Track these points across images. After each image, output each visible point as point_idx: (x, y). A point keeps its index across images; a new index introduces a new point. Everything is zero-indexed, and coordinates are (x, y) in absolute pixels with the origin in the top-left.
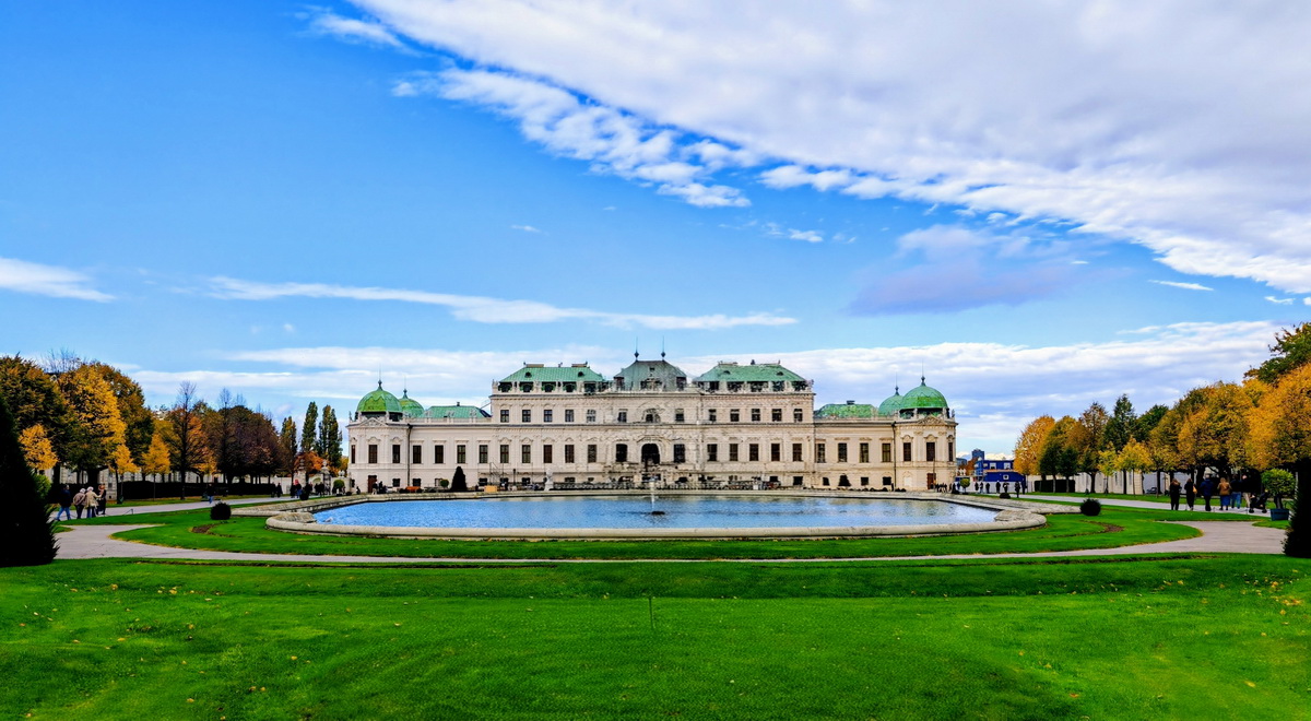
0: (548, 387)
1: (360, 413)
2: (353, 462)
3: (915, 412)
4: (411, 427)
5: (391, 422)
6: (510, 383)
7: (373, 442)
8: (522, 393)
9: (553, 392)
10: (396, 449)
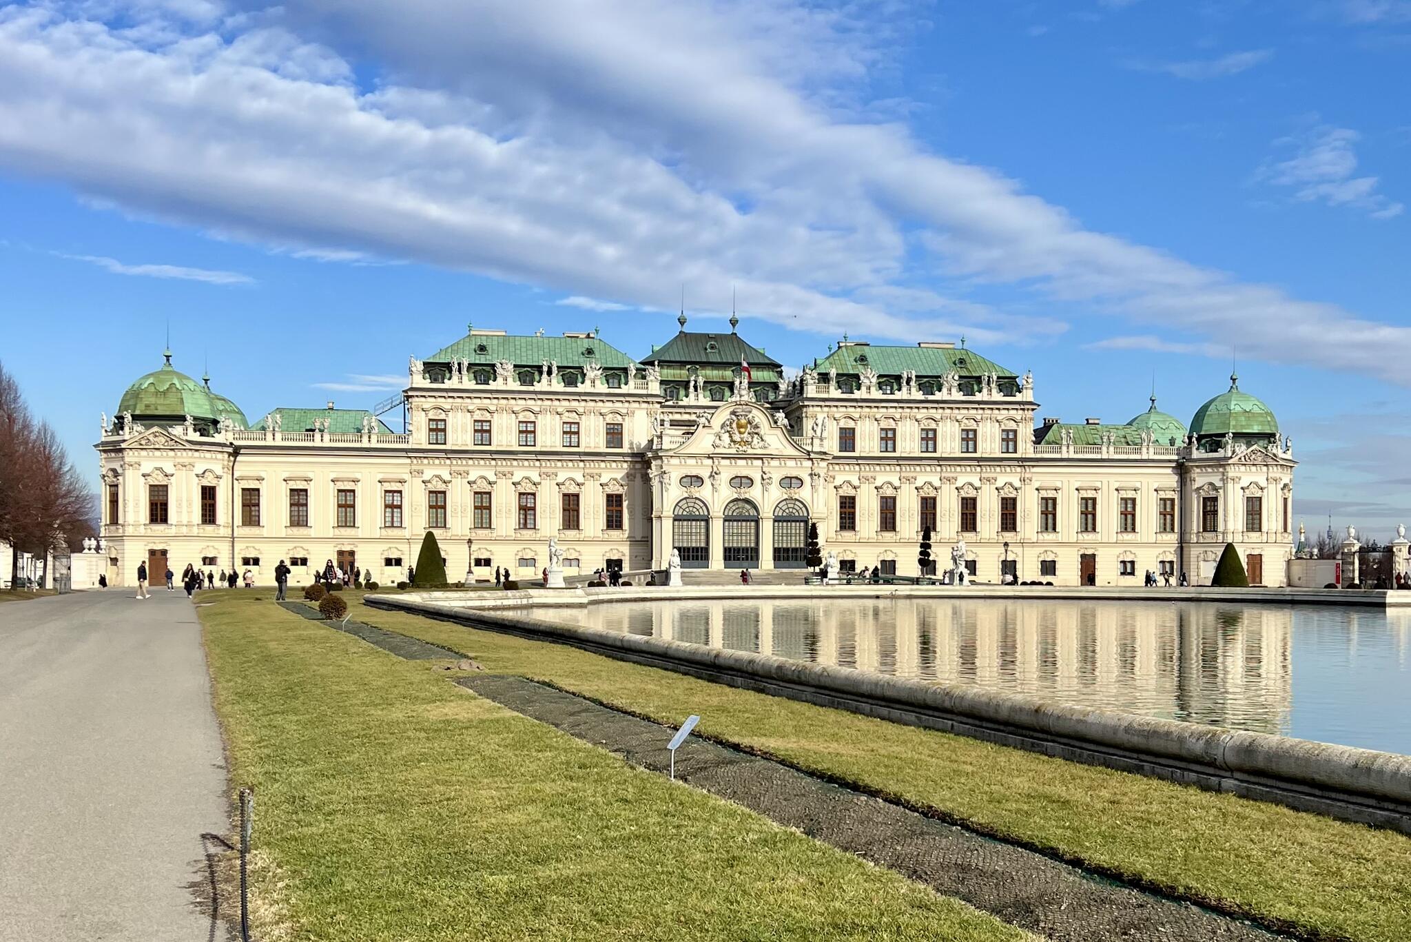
0: (528, 373)
1: (128, 418)
2: (114, 520)
3: (1228, 439)
4: (236, 451)
5: (196, 437)
6: (448, 366)
7: (159, 480)
8: (471, 385)
9: (537, 387)
10: (208, 494)
